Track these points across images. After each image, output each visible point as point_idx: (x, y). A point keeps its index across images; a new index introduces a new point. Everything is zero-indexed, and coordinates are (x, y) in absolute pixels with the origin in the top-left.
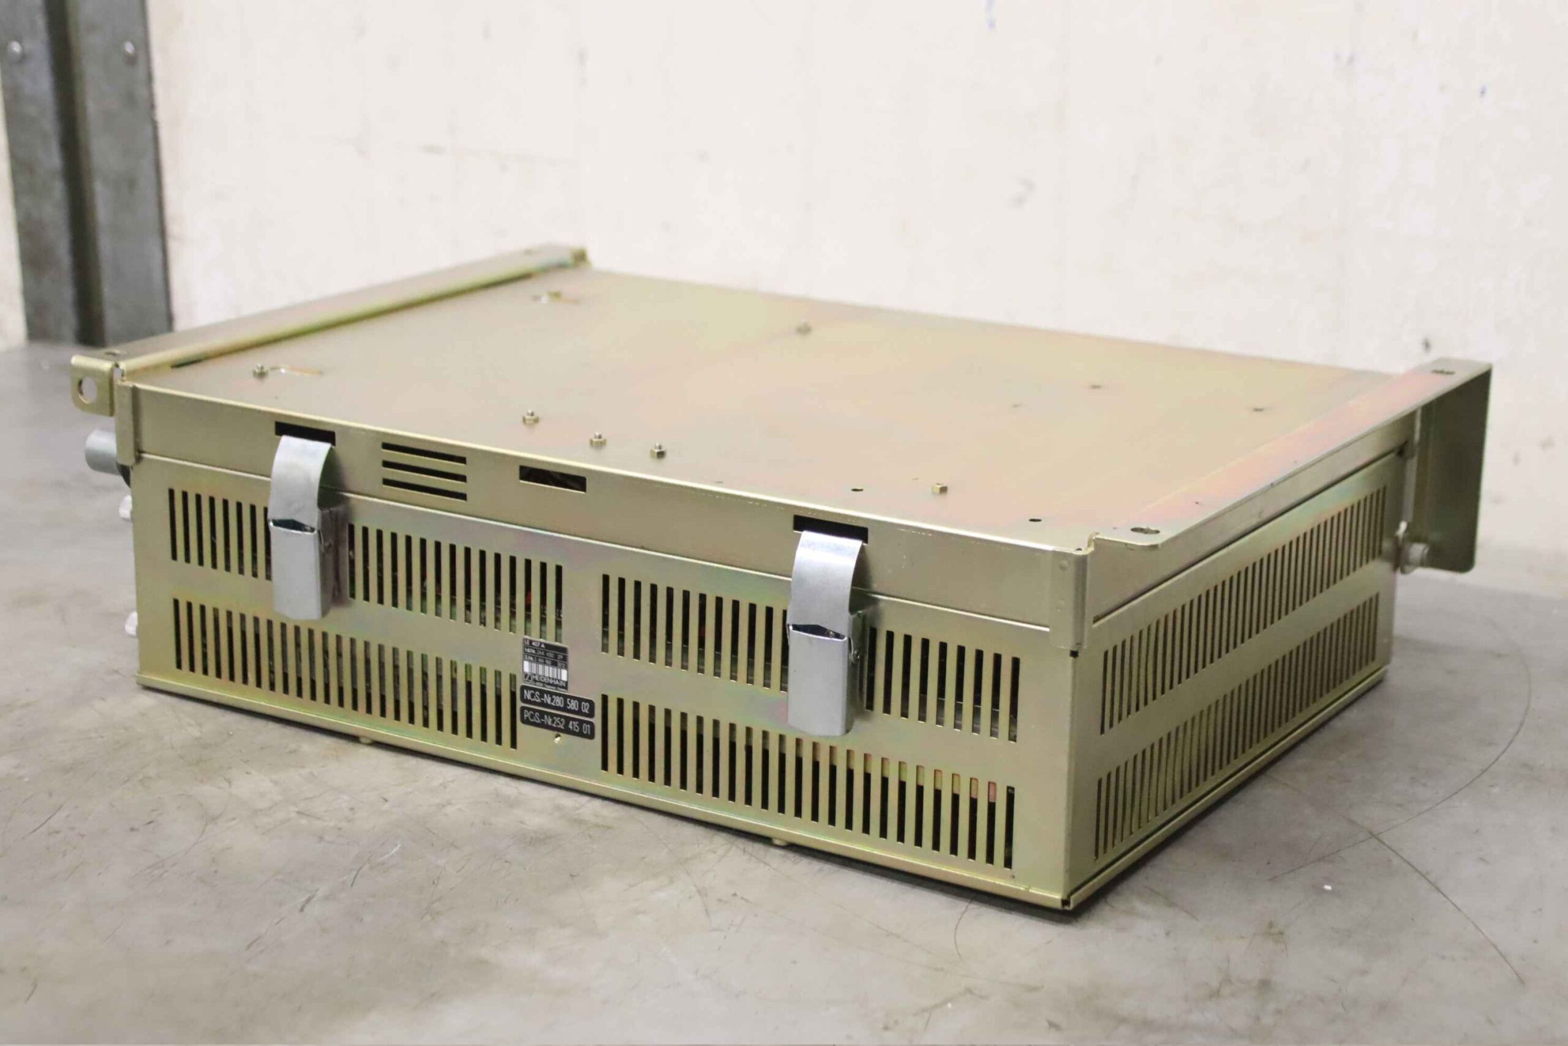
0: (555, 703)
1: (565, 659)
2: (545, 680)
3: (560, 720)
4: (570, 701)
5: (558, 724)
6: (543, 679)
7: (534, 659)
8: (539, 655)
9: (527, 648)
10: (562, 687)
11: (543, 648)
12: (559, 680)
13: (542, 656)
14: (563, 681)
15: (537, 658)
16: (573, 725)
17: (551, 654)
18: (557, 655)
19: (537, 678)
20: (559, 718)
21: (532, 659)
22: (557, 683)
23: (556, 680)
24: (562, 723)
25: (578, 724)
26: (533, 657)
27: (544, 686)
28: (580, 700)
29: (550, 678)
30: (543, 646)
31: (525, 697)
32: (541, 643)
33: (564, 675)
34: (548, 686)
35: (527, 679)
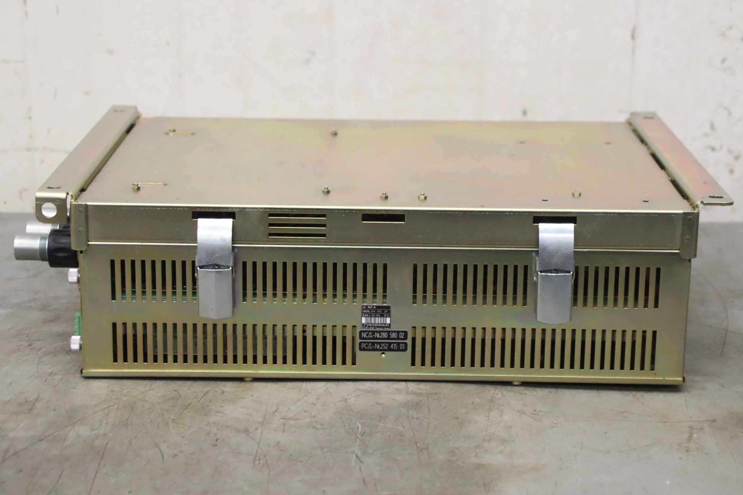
0: (382, 336)
1: (389, 312)
2: (376, 325)
3: (385, 345)
4: (392, 334)
5: (384, 347)
6: (374, 325)
7: (369, 315)
8: (372, 313)
9: (364, 310)
10: (387, 327)
11: (374, 308)
12: (385, 324)
13: (374, 312)
14: (388, 324)
15: (371, 315)
16: (393, 346)
17: (379, 311)
18: (384, 311)
19: (370, 325)
20: (384, 344)
21: (367, 315)
22: (384, 325)
23: (383, 324)
24: (386, 346)
25: (396, 345)
26: (368, 314)
27: (375, 329)
28: (398, 332)
29: (379, 324)
30: (375, 307)
31: (362, 337)
32: (373, 306)
33: (388, 321)
34: (377, 328)
35: (364, 327)
